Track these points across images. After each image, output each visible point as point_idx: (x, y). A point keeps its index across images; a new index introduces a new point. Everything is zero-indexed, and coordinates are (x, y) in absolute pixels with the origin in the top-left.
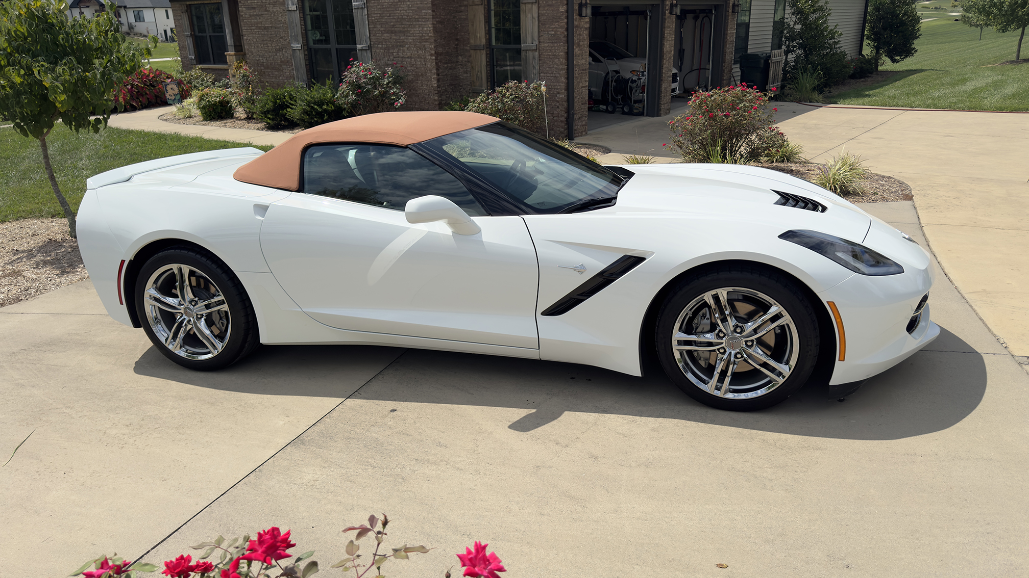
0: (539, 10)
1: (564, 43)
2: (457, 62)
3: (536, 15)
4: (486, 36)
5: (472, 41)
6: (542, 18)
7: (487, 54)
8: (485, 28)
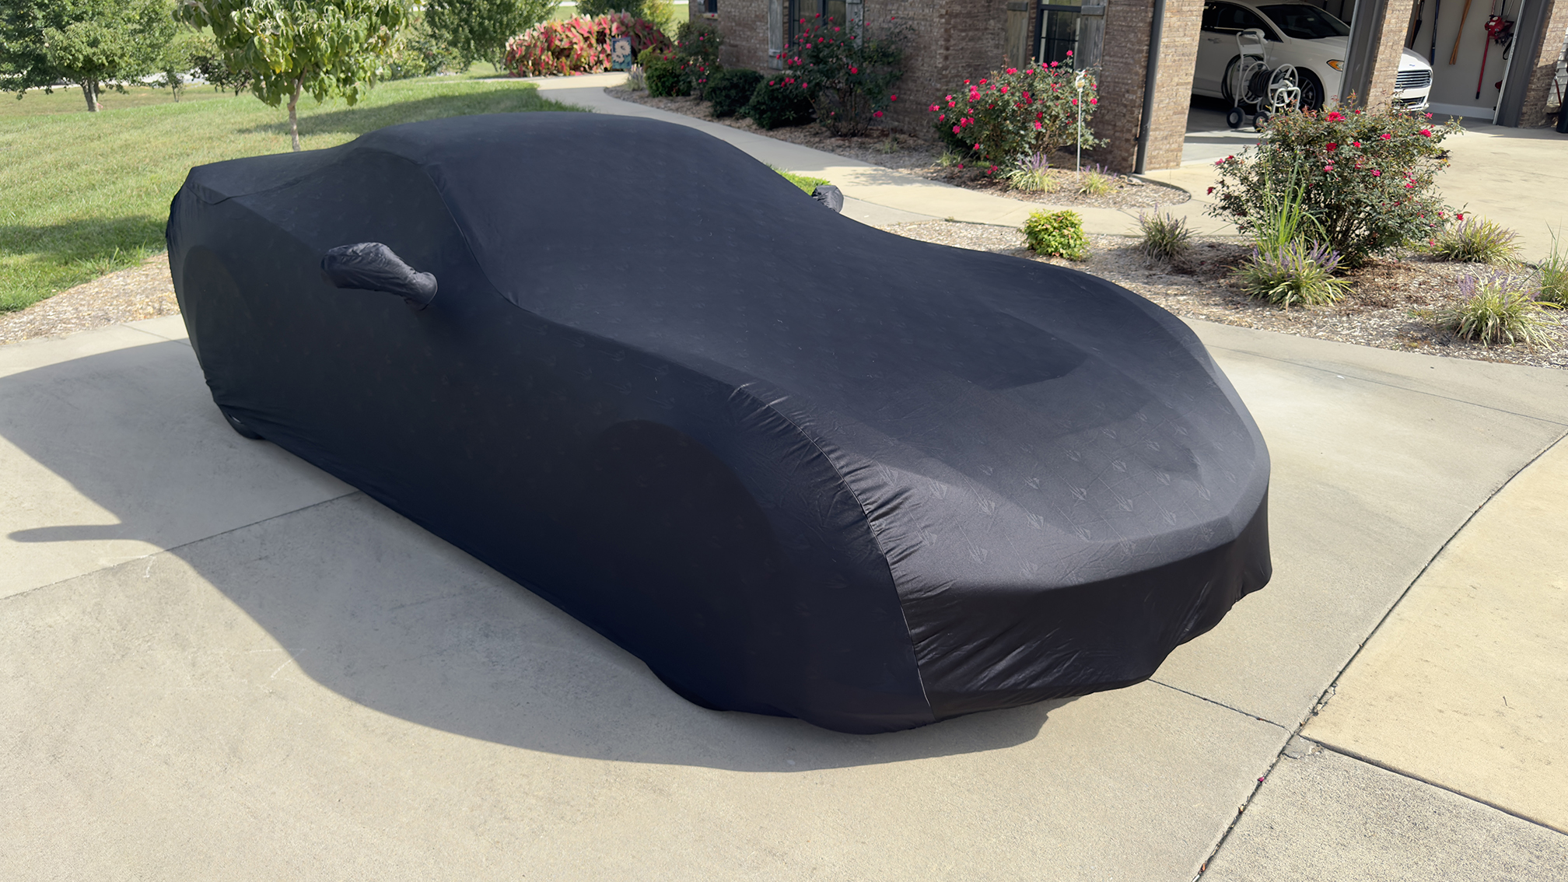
2: (986, 29)
7: (1030, 18)
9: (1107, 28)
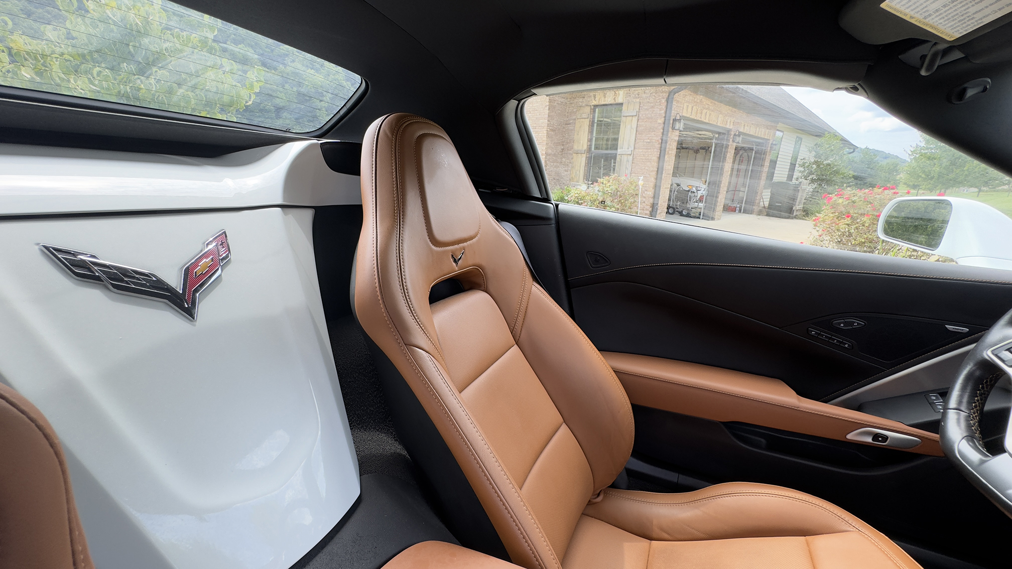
0: (638, 122)
1: (657, 149)
2: (561, 162)
3: (634, 126)
4: (588, 143)
5: (575, 147)
6: (640, 129)
7: (586, 157)
8: (588, 136)
9: (633, 160)
